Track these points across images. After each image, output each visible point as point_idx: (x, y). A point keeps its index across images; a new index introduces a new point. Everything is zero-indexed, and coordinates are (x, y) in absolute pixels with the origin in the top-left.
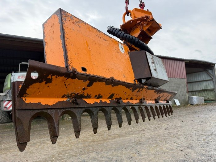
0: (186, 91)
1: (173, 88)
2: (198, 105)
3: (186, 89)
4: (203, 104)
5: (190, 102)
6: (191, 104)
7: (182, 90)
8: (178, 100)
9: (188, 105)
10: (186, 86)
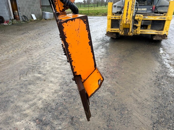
0: (39, 7)
1: (29, 3)
2: (50, 20)
3: (39, 5)
4: (52, 19)
5: (43, 17)
6: (44, 19)
7: (36, 6)
8: (34, 15)
9: (43, 20)
10: (39, 2)
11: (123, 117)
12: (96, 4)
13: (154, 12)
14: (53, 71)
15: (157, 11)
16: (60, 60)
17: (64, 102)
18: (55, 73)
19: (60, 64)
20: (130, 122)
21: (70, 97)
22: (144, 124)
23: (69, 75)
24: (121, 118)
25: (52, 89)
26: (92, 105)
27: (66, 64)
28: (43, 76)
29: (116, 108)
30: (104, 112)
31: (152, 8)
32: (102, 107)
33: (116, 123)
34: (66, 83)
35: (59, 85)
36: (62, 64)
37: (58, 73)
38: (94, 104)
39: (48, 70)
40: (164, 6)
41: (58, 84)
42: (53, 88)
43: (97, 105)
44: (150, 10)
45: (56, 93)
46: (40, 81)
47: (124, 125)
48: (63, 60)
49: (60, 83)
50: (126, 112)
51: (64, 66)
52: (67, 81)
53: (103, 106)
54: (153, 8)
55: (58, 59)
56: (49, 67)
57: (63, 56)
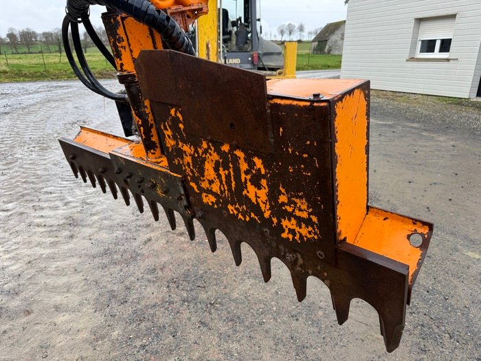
11: (321, 327)
12: (52, 44)
13: (256, 67)
14: (41, 271)
15: (263, 64)
16: (42, 230)
17: (148, 355)
18: (52, 274)
19: (52, 243)
20: (342, 333)
21: (157, 335)
22: (370, 326)
23: (109, 269)
24: (319, 332)
25: (78, 331)
26: (235, 330)
27: (72, 237)
28: (10, 297)
29: (294, 313)
30: (275, 335)
31: (253, 57)
32: (261, 324)
33: (319, 349)
34: (114, 296)
35: (95, 312)
36: (57, 239)
37: (60, 272)
38: (238, 324)
39: (16, 273)
40: (272, 54)
41: (88, 309)
42: (80, 326)
43: (247, 323)
44: (248, 62)
45: (103, 338)
46: (11, 318)
47: (337, 347)
48: (51, 226)
49: (92, 303)
50: (321, 313)
51: (71, 246)
52: (115, 289)
53: (264, 320)
54: (255, 59)
55: (30, 225)
56: (13, 262)
57: (43, 214)
